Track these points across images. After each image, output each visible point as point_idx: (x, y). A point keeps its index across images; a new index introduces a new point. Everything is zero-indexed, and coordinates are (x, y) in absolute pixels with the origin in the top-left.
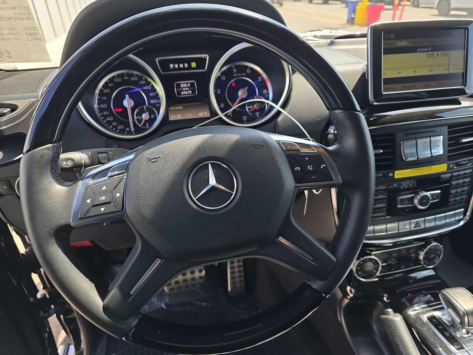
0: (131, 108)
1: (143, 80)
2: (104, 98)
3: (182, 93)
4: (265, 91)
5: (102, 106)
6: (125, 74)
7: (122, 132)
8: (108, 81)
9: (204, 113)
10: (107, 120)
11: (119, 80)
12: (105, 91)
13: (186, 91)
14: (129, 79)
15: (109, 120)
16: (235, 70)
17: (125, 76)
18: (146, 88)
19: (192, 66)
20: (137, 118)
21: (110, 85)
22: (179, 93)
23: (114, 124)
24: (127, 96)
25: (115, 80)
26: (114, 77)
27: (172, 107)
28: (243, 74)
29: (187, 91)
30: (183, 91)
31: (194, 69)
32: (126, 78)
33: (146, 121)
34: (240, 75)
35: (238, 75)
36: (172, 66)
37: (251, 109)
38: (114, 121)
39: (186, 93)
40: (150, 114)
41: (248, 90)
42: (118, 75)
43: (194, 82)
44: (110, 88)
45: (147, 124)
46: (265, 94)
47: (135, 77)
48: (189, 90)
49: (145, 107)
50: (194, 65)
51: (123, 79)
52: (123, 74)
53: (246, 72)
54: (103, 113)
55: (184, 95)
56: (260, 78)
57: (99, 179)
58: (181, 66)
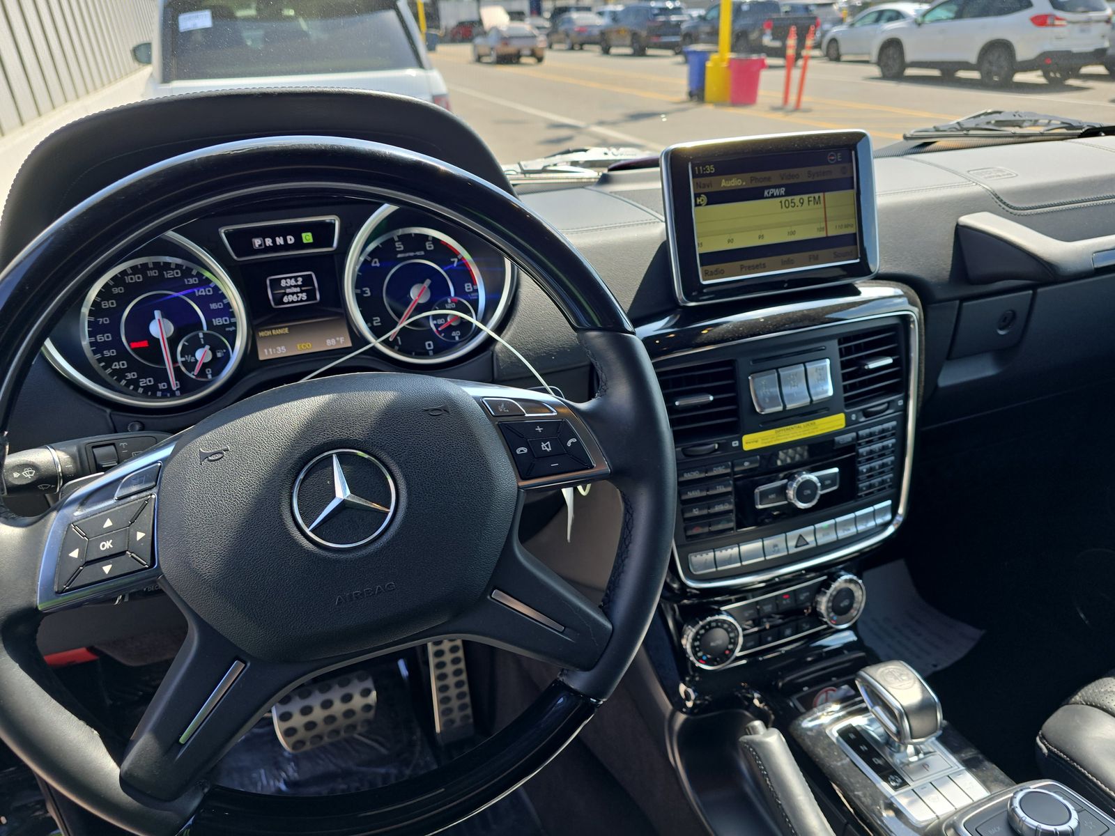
0: (167, 339)
1: (192, 276)
2: (105, 321)
3: (285, 299)
4: (468, 287)
5: (100, 338)
6: (151, 266)
7: (151, 392)
8: (112, 283)
9: (338, 339)
10: (113, 367)
11: (138, 278)
12: (105, 305)
13: (293, 294)
14: (161, 275)
15: (118, 367)
16: (399, 246)
17: (152, 269)
18: (202, 292)
19: (305, 241)
20: (183, 359)
21: (116, 291)
22: (279, 301)
23: (130, 376)
24: (157, 314)
25: (128, 279)
26: (124, 273)
27: (263, 330)
28: (418, 253)
29: (297, 293)
30: (288, 294)
31: (309, 246)
32: (152, 273)
33: (205, 366)
34: (412, 254)
35: (407, 255)
36: (257, 242)
37: (441, 325)
38: (129, 370)
39: (294, 298)
40: (213, 350)
41: (430, 287)
42: (135, 269)
43: (311, 275)
44: (117, 297)
45: (209, 372)
46: (470, 293)
47: (173, 270)
48: (302, 292)
49: (201, 335)
50: (307, 237)
51: (145, 275)
52: (145, 266)
53: (424, 249)
54: (103, 354)
55: (289, 303)
56: (456, 260)
57: (96, 505)
58: (280, 241)
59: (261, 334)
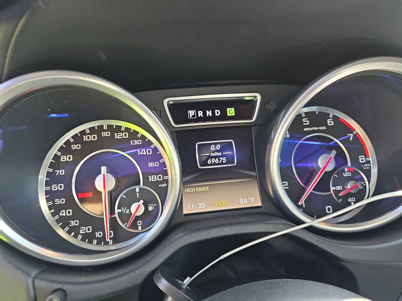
0: (108, 192)
1: (137, 139)
2: (61, 172)
3: (209, 162)
4: (362, 159)
5: (55, 187)
6: (105, 128)
7: (88, 238)
8: (72, 141)
9: (249, 198)
10: (61, 214)
11: (93, 138)
12: (64, 159)
13: (215, 157)
14: (113, 135)
15: (64, 215)
16: (306, 121)
17: (106, 131)
18: (144, 152)
19: (229, 115)
20: (120, 211)
21: (74, 147)
22: (205, 163)
23: (73, 223)
24: (104, 169)
25: (85, 138)
26: (83, 133)
27: (189, 187)
28: (321, 128)
29: (219, 157)
30: (212, 157)
31: (231, 118)
32: (105, 134)
33: (137, 218)
34: (316, 128)
35: (312, 129)
36: (191, 113)
37: (340, 191)
38: (73, 218)
39: (217, 161)
40: (146, 205)
41: (335, 158)
42: (92, 130)
43: (231, 142)
44: (74, 152)
45: (139, 223)
46: (363, 164)
47: (122, 132)
48: (223, 156)
49: (137, 190)
50: (231, 112)
51: (99, 136)
52: (101, 128)
53: (326, 124)
54: (54, 202)
55: (211, 165)
56: (352, 135)
58: (209, 113)
59: (187, 190)
